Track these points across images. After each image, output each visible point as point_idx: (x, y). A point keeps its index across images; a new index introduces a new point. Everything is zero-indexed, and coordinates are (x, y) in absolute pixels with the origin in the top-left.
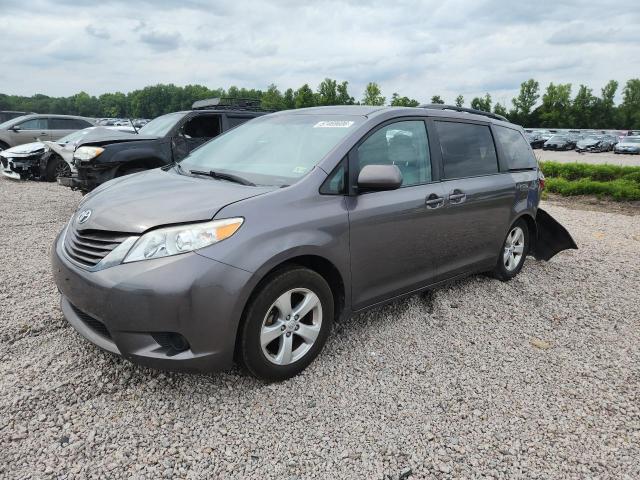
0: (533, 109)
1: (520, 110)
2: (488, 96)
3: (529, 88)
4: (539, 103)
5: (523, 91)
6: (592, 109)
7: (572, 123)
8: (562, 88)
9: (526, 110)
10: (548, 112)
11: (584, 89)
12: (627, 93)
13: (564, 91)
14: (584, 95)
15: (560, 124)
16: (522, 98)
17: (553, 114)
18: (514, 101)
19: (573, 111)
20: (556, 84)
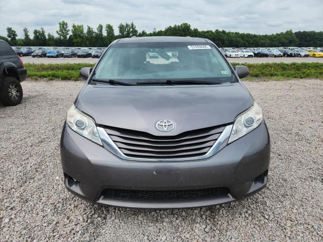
0: (68, 37)
1: (62, 37)
2: (42, 29)
3: (63, 26)
4: (70, 33)
5: (60, 27)
6: (95, 38)
7: (88, 45)
8: (79, 27)
9: (65, 37)
10: (76, 39)
11: (89, 28)
12: (107, 30)
13: (81, 28)
14: (90, 31)
15: (83, 45)
16: (61, 30)
17: (79, 40)
18: (57, 32)
19: (87, 39)
20: (76, 25)
